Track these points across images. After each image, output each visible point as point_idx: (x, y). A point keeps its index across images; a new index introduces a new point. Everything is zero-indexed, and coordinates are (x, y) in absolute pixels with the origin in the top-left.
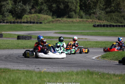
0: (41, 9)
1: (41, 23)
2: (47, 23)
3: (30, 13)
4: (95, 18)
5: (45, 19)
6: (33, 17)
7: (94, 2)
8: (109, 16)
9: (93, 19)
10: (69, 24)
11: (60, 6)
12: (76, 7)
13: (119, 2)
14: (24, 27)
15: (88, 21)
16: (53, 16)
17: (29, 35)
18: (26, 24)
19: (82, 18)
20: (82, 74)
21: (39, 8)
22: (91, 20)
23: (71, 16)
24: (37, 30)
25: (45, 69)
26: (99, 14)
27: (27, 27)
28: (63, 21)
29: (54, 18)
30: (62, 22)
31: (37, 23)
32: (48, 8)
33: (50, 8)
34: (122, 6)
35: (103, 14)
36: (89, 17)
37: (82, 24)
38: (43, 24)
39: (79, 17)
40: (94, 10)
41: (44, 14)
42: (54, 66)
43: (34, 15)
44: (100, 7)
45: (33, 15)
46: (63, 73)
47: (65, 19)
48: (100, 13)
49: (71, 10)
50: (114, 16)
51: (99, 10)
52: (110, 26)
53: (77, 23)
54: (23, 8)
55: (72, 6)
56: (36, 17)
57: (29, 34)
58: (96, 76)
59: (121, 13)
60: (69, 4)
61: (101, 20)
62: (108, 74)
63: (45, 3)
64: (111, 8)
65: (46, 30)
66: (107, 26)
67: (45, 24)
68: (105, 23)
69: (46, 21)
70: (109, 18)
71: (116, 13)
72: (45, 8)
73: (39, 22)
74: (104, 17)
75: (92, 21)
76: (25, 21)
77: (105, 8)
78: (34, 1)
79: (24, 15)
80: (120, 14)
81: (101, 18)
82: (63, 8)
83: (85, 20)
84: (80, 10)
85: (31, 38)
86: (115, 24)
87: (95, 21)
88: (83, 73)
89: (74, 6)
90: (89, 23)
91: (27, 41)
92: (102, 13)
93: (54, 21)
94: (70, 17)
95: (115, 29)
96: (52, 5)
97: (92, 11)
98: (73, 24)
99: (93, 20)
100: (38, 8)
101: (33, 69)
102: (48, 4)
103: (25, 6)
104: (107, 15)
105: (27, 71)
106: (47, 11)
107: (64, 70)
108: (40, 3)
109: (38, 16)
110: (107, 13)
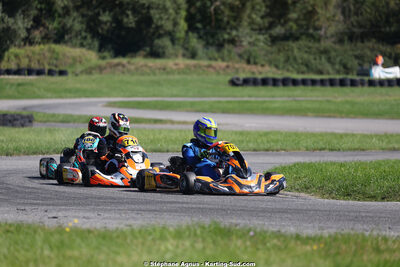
0: (63, 27)
1: (62, 73)
2: (82, 72)
3: (29, 41)
4: (237, 58)
5: (76, 61)
6: (39, 54)
7: (232, 8)
8: (279, 51)
9: (231, 59)
10: (152, 78)
11: (125, 20)
12: (175, 24)
13: (313, 6)
14: (8, 87)
15: (214, 68)
16: (100, 49)
17: (25, 113)
18: (16, 77)
19: (193, 56)
20: (195, 234)
21: (55, 24)
22: (224, 64)
23: (161, 50)
24: (49, 95)
25: (76, 221)
26: (250, 43)
27: (19, 85)
28: (132, 67)
29: (104, 58)
30: (129, 71)
31: (51, 73)
32: (84, 26)
33: (92, 27)
34: (322, 19)
35: (262, 44)
36: (216, 55)
37: (195, 77)
38: (70, 75)
39: (184, 56)
40: (234, 33)
41: (74, 46)
42: (105, 210)
43: (42, 46)
44: (252, 23)
45: (37, 48)
46: (132, 231)
47: (139, 61)
48: (251, 40)
49: (159, 33)
50: (296, 51)
51: (248, 30)
52: (285, 82)
53: (179, 73)
54: (5, 26)
55: (161, 18)
56: (48, 55)
57: (25, 109)
58: (239, 243)
59: (319, 40)
60: (152, 12)
61: (255, 63)
62: (278, 235)
63: (77, 8)
64: (288, 27)
65: (80, 97)
66: (275, 82)
67: (77, 75)
68: (269, 72)
69: (79, 68)
70: (281, 57)
71: (303, 42)
72: (77, 26)
73: (57, 70)
74: (263, 53)
75: (228, 67)
76: (13, 66)
77: (267, 25)
78: (40, 3)
79: (7, 49)
80: (317, 45)
81: (255, 58)
82: (133, 25)
83: (205, 63)
84: (187, 32)
85: (30, 121)
86: (299, 77)
87: (237, 66)
88: (198, 232)
89: (168, 19)
90: (218, 73)
91: (17, 129)
92: (258, 40)
93: (105, 68)
94: (155, 54)
95: (299, 91)
96: (98, 14)
97: (226, 36)
98: (164, 77)
99: (230, 64)
100: (53, 26)
101: (37, 219)
102: (85, 12)
103: (11, 21)
104: (275, 49)
105: (19, 227)
106: (84, 34)
107: (138, 222)
108: (60, 11)
109: (53, 52)
110: (274, 40)
